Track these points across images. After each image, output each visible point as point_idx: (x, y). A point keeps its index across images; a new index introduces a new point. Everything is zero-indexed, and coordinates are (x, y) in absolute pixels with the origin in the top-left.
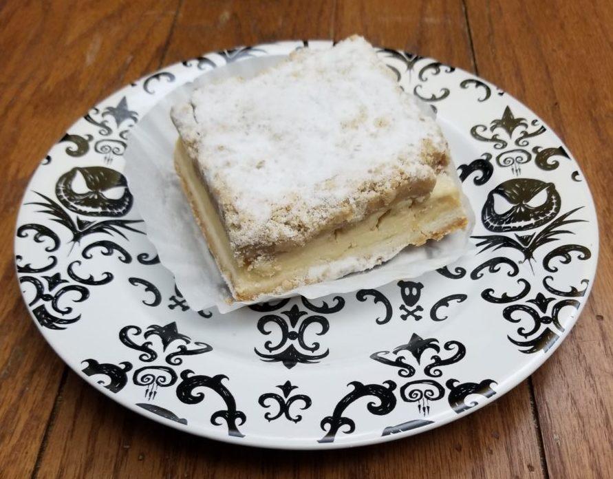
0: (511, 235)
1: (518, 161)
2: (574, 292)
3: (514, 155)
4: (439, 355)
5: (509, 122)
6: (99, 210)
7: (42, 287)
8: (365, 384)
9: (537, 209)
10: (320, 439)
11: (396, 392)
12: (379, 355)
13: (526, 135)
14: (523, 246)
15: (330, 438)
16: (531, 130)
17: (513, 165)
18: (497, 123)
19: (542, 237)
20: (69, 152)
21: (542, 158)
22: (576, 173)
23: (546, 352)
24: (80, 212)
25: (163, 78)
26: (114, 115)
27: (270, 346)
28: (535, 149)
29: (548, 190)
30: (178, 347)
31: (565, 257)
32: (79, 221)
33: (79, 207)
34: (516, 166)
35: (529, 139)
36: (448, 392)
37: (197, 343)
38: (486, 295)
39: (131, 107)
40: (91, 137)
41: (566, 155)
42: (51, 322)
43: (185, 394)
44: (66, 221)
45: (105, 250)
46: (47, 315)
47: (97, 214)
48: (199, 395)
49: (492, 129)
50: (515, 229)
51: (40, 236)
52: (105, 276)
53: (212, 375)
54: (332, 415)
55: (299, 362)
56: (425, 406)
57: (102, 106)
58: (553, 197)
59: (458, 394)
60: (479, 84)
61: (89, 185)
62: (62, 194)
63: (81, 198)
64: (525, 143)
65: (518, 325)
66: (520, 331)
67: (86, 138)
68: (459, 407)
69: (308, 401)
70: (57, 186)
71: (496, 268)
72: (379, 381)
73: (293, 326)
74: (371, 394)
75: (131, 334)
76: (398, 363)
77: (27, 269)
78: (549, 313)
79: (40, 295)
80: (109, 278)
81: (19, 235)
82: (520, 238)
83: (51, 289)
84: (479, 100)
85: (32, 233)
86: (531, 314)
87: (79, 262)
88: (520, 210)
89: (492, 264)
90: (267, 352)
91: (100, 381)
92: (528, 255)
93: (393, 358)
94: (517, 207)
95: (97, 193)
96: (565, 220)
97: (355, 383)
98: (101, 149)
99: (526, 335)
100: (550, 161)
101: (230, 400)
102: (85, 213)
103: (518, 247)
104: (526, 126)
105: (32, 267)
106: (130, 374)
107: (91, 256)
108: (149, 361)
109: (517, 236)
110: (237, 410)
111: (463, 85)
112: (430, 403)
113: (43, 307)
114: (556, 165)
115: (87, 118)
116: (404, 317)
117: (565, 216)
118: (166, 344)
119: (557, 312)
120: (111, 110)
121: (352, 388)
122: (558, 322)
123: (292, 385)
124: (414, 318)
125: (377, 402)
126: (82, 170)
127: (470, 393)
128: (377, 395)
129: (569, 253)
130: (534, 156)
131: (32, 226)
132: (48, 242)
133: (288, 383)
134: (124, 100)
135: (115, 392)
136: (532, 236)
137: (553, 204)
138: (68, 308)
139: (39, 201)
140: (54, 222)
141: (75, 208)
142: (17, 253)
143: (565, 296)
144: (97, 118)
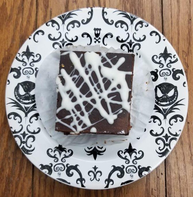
0: (161, 108)
2: (176, 135)
3: (166, 71)
4: (137, 156)
5: (165, 55)
8: (116, 166)
9: (170, 97)
10: (105, 187)
11: (125, 170)
12: (120, 153)
13: (171, 62)
14: (164, 113)
16: (173, 60)
18: (161, 55)
19: (170, 110)
20: (15, 77)
22: (185, 83)
24: (25, 103)
25: (40, 33)
26: (26, 55)
28: (173, 70)
29: (174, 89)
30: (64, 155)
31: (176, 119)
32: (25, 107)
33: (24, 101)
34: (166, 77)
36: (138, 170)
37: (68, 151)
38: (151, 132)
39: (31, 50)
40: (20, 68)
42: (27, 152)
43: (68, 173)
44: (21, 108)
45: (36, 118)
47: (30, 103)
48: (72, 173)
50: (162, 105)
51: (15, 117)
54: (108, 178)
55: (98, 154)
57: (20, 52)
58: (176, 93)
60: (157, 34)
61: (25, 91)
62: (17, 96)
63: (24, 97)
64: (170, 66)
65: (159, 146)
66: (159, 148)
70: (15, 94)
71: (155, 121)
72: (120, 165)
75: (50, 152)
76: (125, 158)
78: (168, 142)
79: (22, 142)
80: (39, 130)
81: (9, 118)
82: (163, 110)
84: (156, 43)
85: (12, 116)
86: (163, 142)
87: (29, 125)
88: (165, 97)
89: (154, 118)
90: (88, 150)
92: (165, 117)
93: (124, 156)
95: (28, 93)
97: (113, 166)
98: (25, 73)
99: (161, 150)
100: (177, 76)
101: (80, 174)
103: (162, 113)
104: (171, 57)
105: (16, 131)
106: (53, 168)
107: (32, 122)
108: (57, 162)
110: (83, 178)
111: (151, 34)
112: (133, 174)
113: (23, 146)
114: (179, 78)
115: (17, 58)
117: (178, 102)
118: (60, 154)
119: (171, 142)
120: (25, 53)
121: (113, 168)
122: (170, 146)
125: (120, 173)
126: (21, 84)
127: (144, 171)
128: (119, 170)
129: (177, 118)
130: (172, 73)
131: (12, 114)
132: (18, 119)
133: (95, 166)
135: (50, 175)
136: (167, 109)
137: (175, 95)
138: (30, 145)
139: (11, 102)
140: (18, 110)
141: (23, 102)
142: (10, 126)
143: (174, 136)
144: (20, 58)
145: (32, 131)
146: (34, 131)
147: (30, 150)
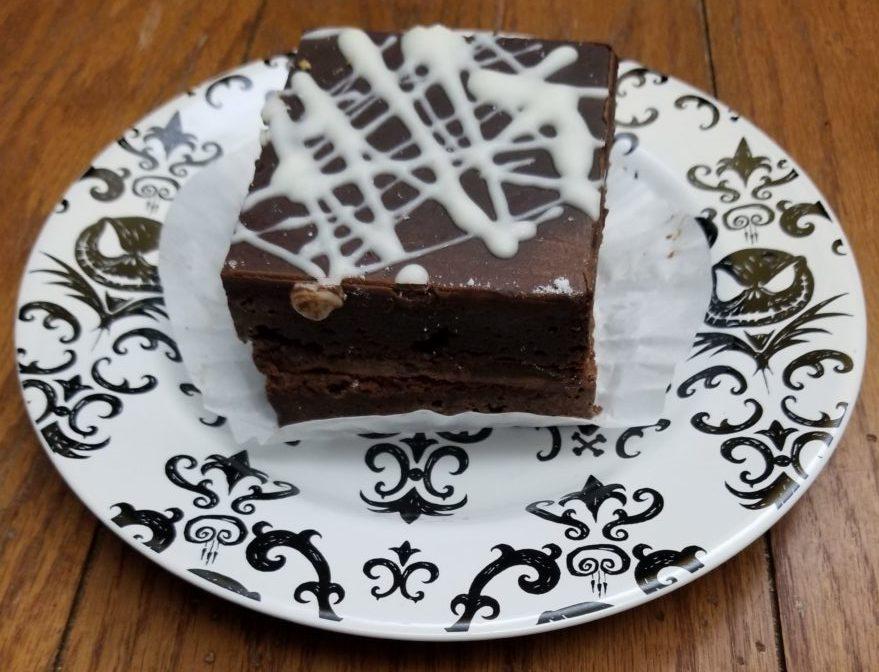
0: (739, 333)
1: (754, 221)
2: (825, 421)
3: (749, 212)
4: (625, 508)
5: (744, 161)
6: (138, 282)
7: (55, 395)
8: (517, 547)
9: (779, 294)
10: (450, 625)
11: (561, 562)
12: (539, 506)
13: (769, 182)
14: (756, 351)
15: (462, 625)
16: (776, 174)
17: (748, 228)
18: (726, 164)
19: (783, 337)
20: (95, 194)
21: (790, 219)
22: (838, 243)
23: (779, 507)
24: (110, 285)
25: (235, 85)
26: (162, 138)
27: (383, 489)
28: (781, 205)
29: (796, 266)
30: (250, 488)
31: (816, 367)
32: (109, 299)
33: (109, 278)
34: (751, 229)
35: (773, 190)
36: (635, 562)
37: (277, 483)
38: (698, 422)
39: (186, 127)
40: (127, 172)
41: (825, 215)
42: (67, 447)
43: (258, 557)
44: (90, 298)
45: (146, 342)
46: (62, 437)
47: (134, 288)
48: (278, 559)
49: (719, 172)
50: (744, 324)
51: (52, 319)
52: (146, 381)
53: (297, 531)
54: (467, 592)
55: (424, 513)
56: (601, 583)
57: (144, 126)
59: (649, 565)
60: (702, 102)
61: (124, 244)
62: (85, 257)
63: (113, 263)
64: (766, 195)
65: (741, 468)
66: (744, 476)
67: (120, 173)
68: (649, 584)
69: (434, 571)
70: (77, 245)
71: (714, 382)
72: (537, 545)
73: (417, 460)
74: (525, 563)
75: (182, 467)
76: (566, 519)
77: (33, 368)
78: (787, 451)
79: (52, 407)
80: (151, 384)
81: (22, 318)
82: (752, 338)
83: (67, 398)
84: (702, 128)
85: (40, 315)
86: (762, 451)
87: (108, 360)
88: (754, 296)
89: (709, 375)
90: (377, 498)
91: (137, 536)
92: (762, 363)
93: (558, 511)
94: (750, 291)
95: (135, 256)
96: (819, 312)
97: (502, 547)
98: (143, 190)
99: (752, 483)
100: (802, 223)
101: (322, 567)
102: (117, 287)
103: (748, 351)
104: (769, 168)
105: (41, 365)
106: (179, 526)
107: (126, 350)
108: (207, 507)
109: (748, 335)
110: (332, 581)
111: (679, 103)
112: (609, 579)
113: (54, 425)
114: (810, 229)
115: (123, 143)
116: (578, 452)
117: (819, 306)
118: (232, 482)
119: (799, 449)
120: (156, 132)
121: (498, 554)
122: (799, 465)
123: (412, 547)
124: (591, 453)
125: (533, 575)
126: (113, 222)
127: (667, 566)
128: (533, 564)
129: (823, 362)
130: (778, 215)
131: (40, 305)
132: (64, 328)
133: (406, 545)
134: (176, 117)
135: (158, 551)
136: (770, 335)
137: (802, 288)
138: (92, 427)
139: (51, 268)
140: (72, 299)
141: (103, 278)
142: (19, 344)
143: (812, 425)
144: (136, 143)
145: (118, 382)
146: (126, 383)
147: (82, 445)
